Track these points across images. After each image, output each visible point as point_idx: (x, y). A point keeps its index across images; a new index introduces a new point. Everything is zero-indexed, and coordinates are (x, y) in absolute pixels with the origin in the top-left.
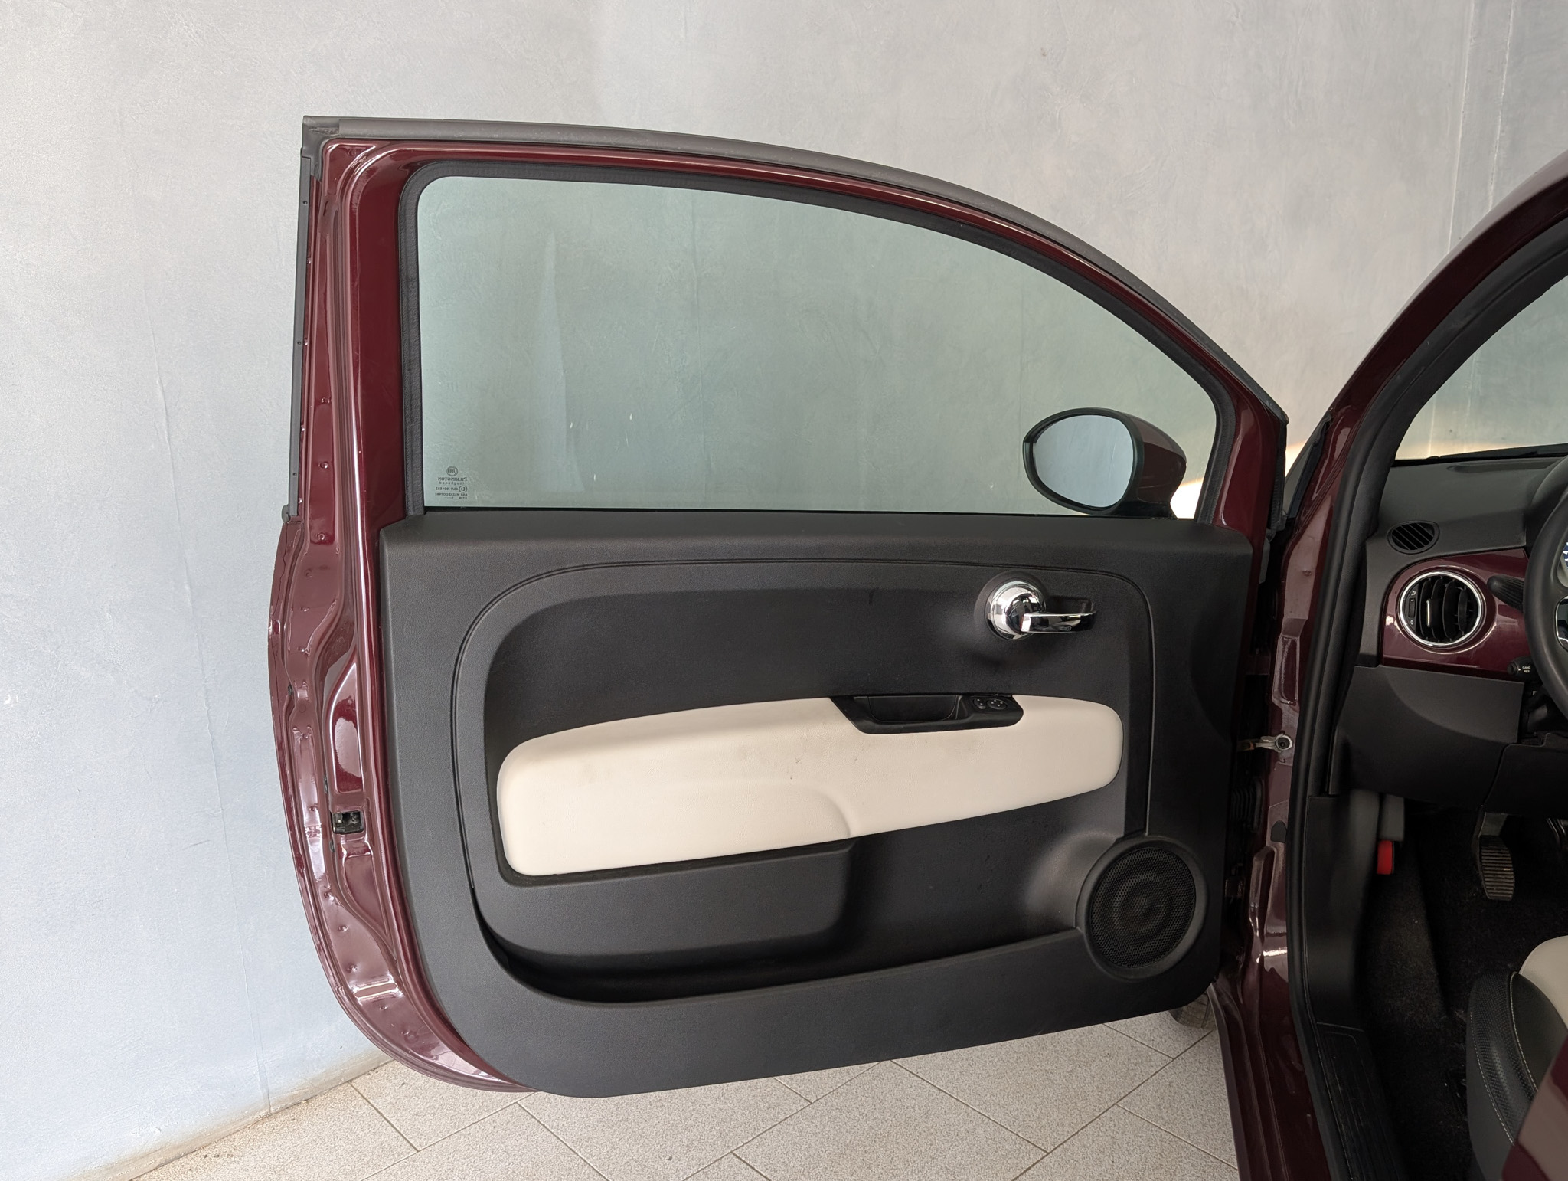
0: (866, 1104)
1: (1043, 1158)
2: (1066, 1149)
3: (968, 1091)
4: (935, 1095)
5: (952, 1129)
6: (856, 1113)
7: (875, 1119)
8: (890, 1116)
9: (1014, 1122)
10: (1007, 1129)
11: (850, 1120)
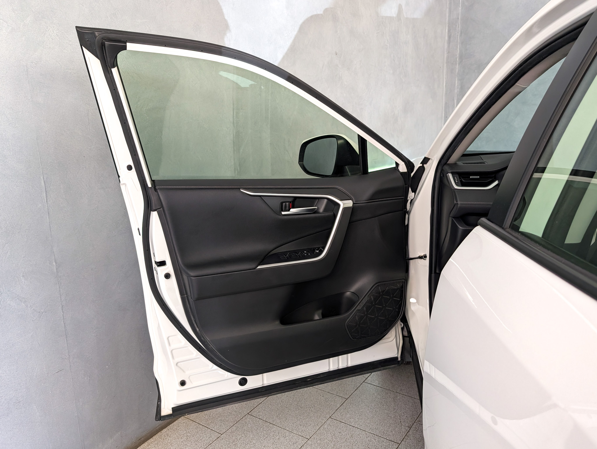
0: (329, 436)
1: (398, 446)
2: (405, 441)
3: (363, 425)
4: (352, 429)
5: (363, 440)
6: (326, 440)
7: (334, 441)
8: (339, 439)
9: (383, 434)
10: (382, 437)
11: (326, 443)
